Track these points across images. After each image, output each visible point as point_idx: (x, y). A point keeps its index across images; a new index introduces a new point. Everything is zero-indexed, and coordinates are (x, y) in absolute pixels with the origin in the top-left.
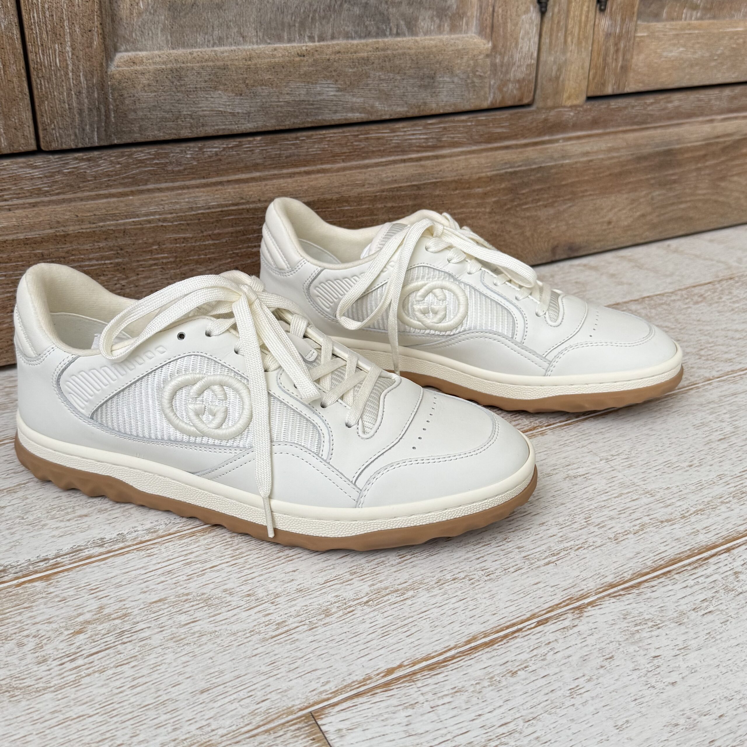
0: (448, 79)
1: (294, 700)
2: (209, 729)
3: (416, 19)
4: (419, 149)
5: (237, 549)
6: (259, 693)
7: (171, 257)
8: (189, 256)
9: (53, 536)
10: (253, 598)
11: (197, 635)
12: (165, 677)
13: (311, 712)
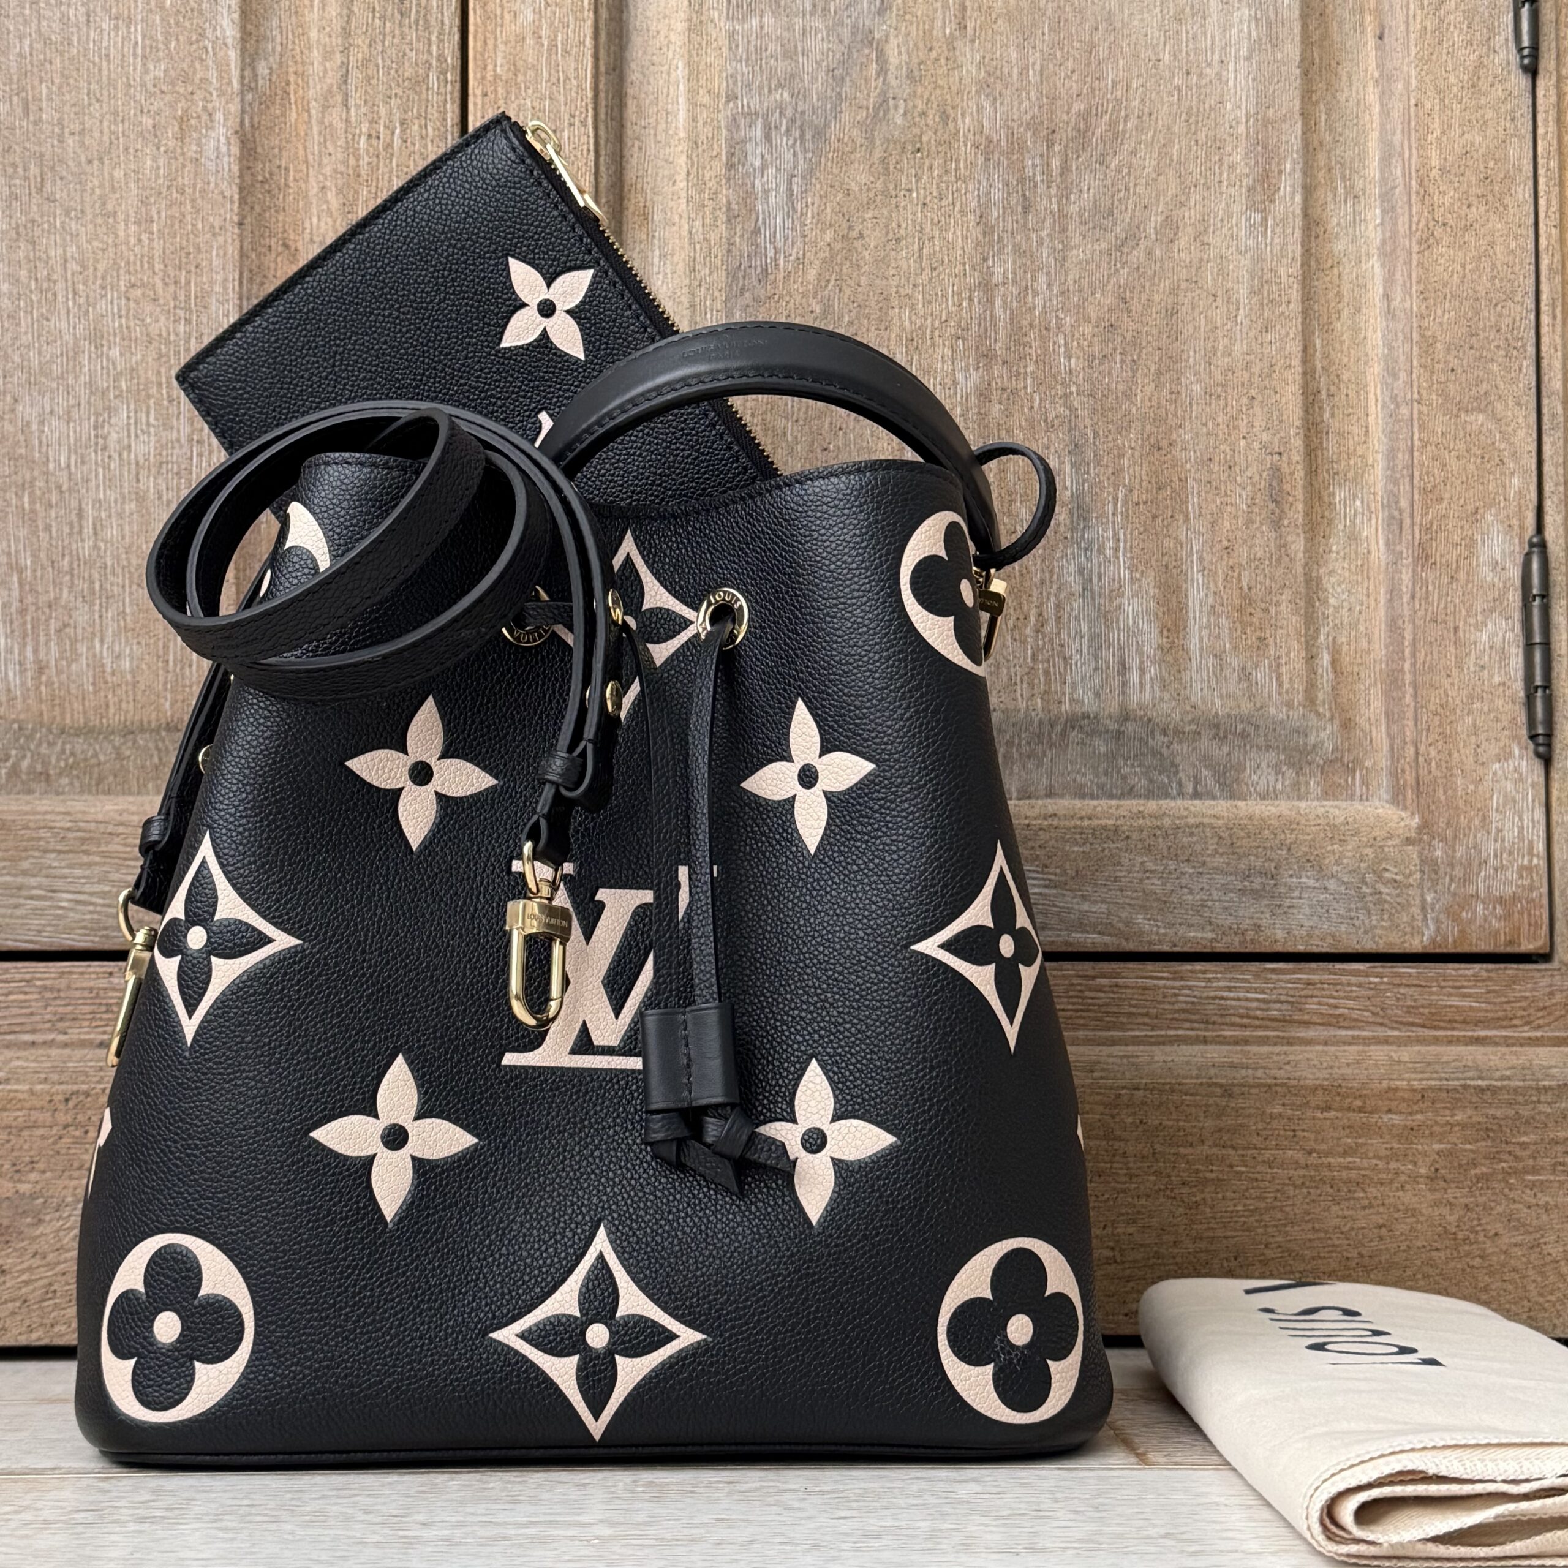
0: (1311, 882)
3: (1240, 768)
4: (1245, 1021)
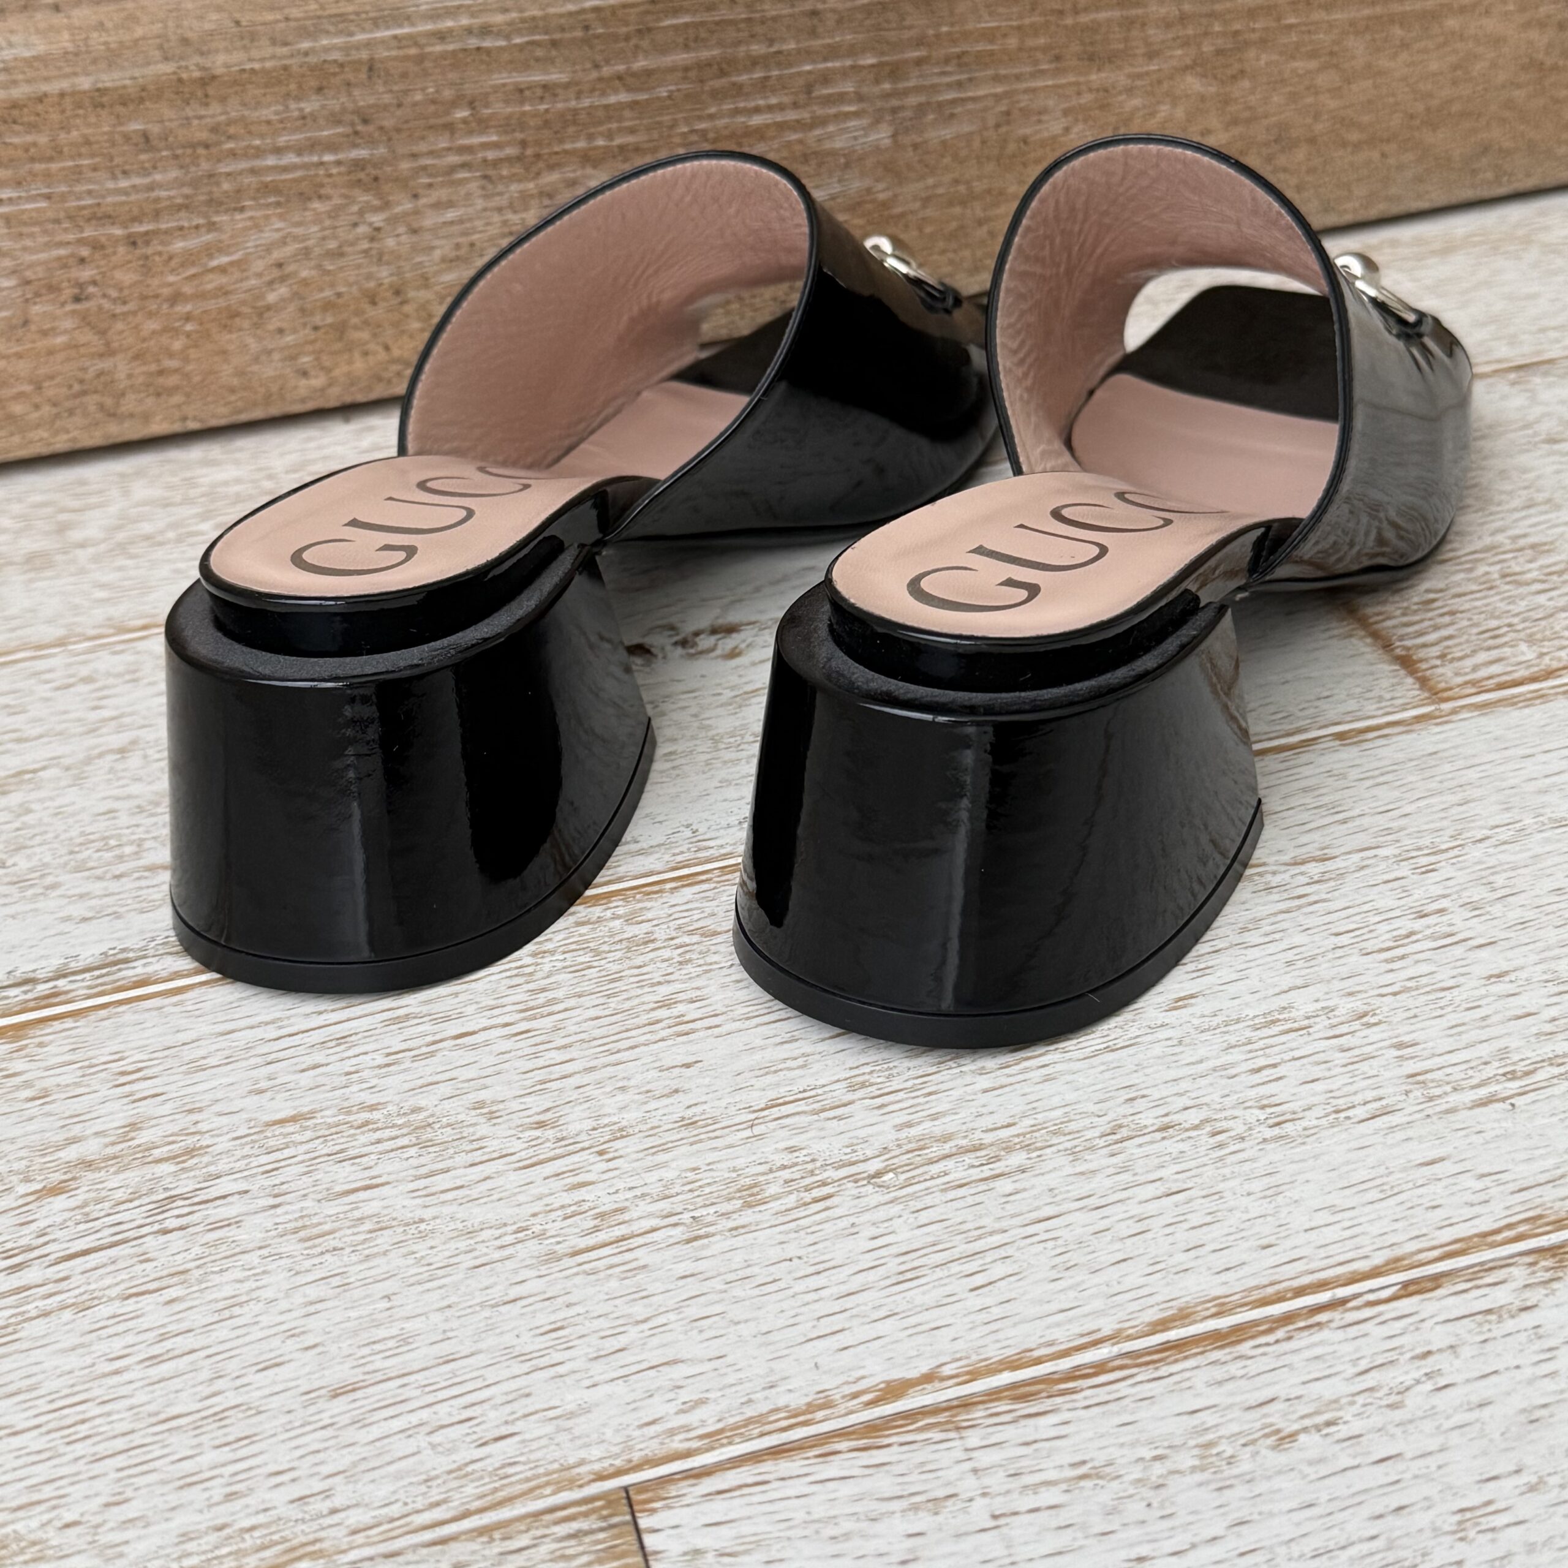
1: (587, 1445)
2: (325, 1506)
5: (543, 990)
6: (492, 1414)
7: (508, 144)
8: (561, 141)
9: (67, 919)
10: (550, 1133)
11: (368, 1226)
12: (247, 1339)
13: (626, 1489)
